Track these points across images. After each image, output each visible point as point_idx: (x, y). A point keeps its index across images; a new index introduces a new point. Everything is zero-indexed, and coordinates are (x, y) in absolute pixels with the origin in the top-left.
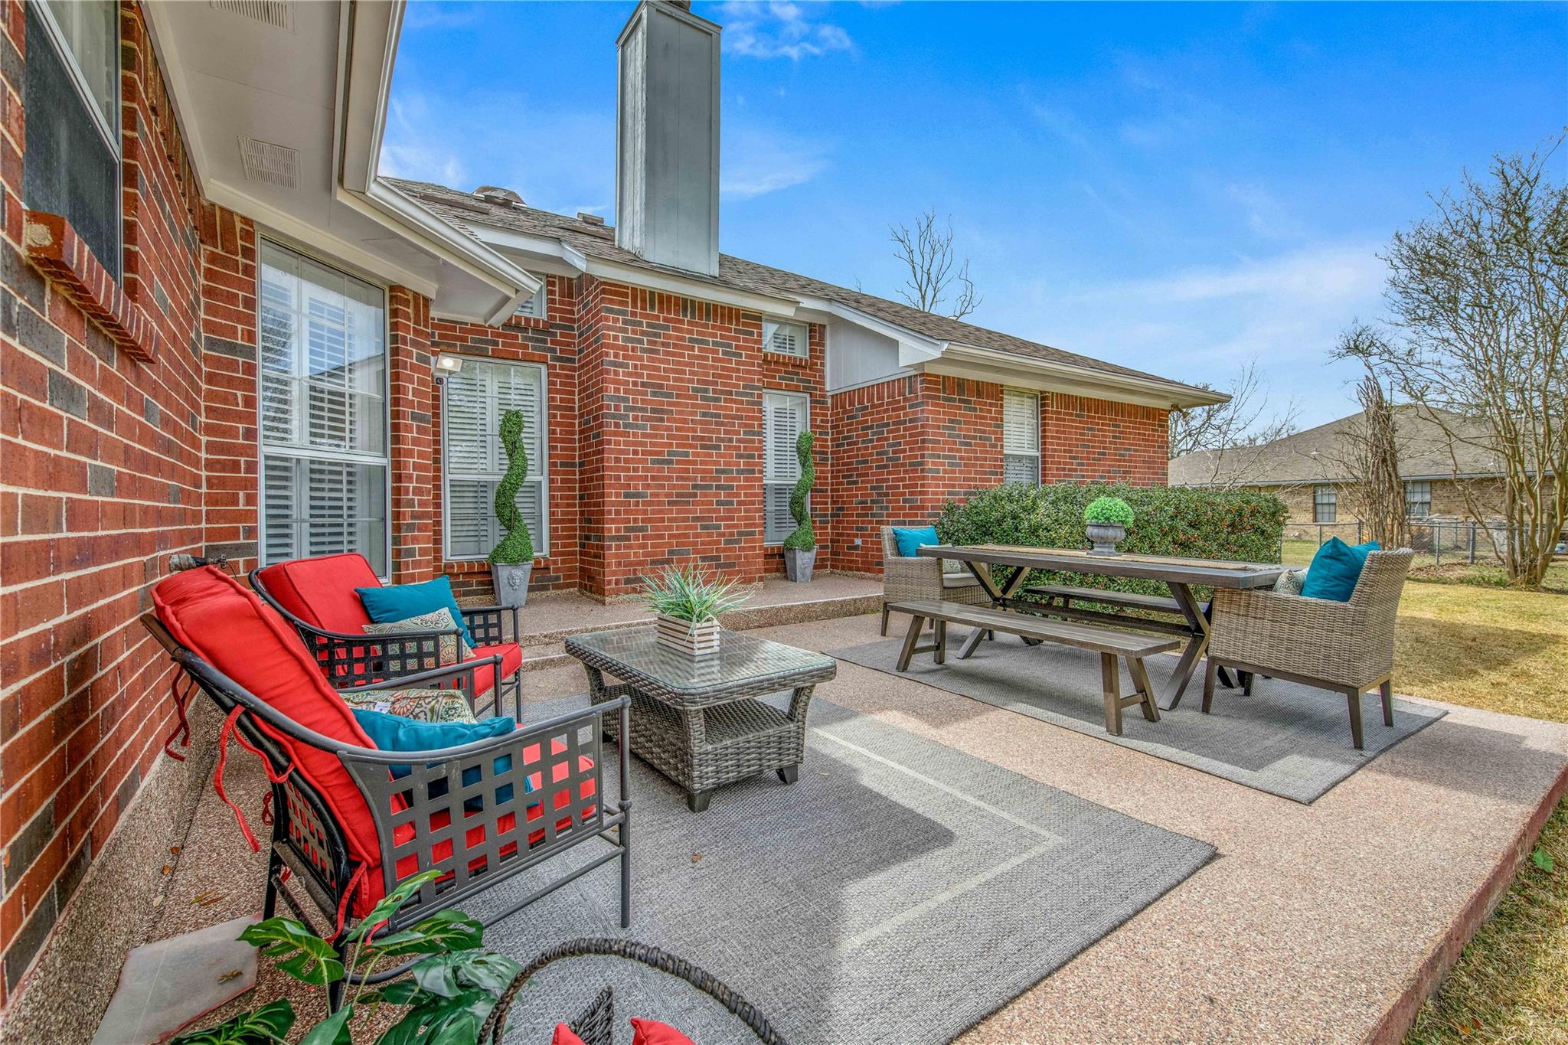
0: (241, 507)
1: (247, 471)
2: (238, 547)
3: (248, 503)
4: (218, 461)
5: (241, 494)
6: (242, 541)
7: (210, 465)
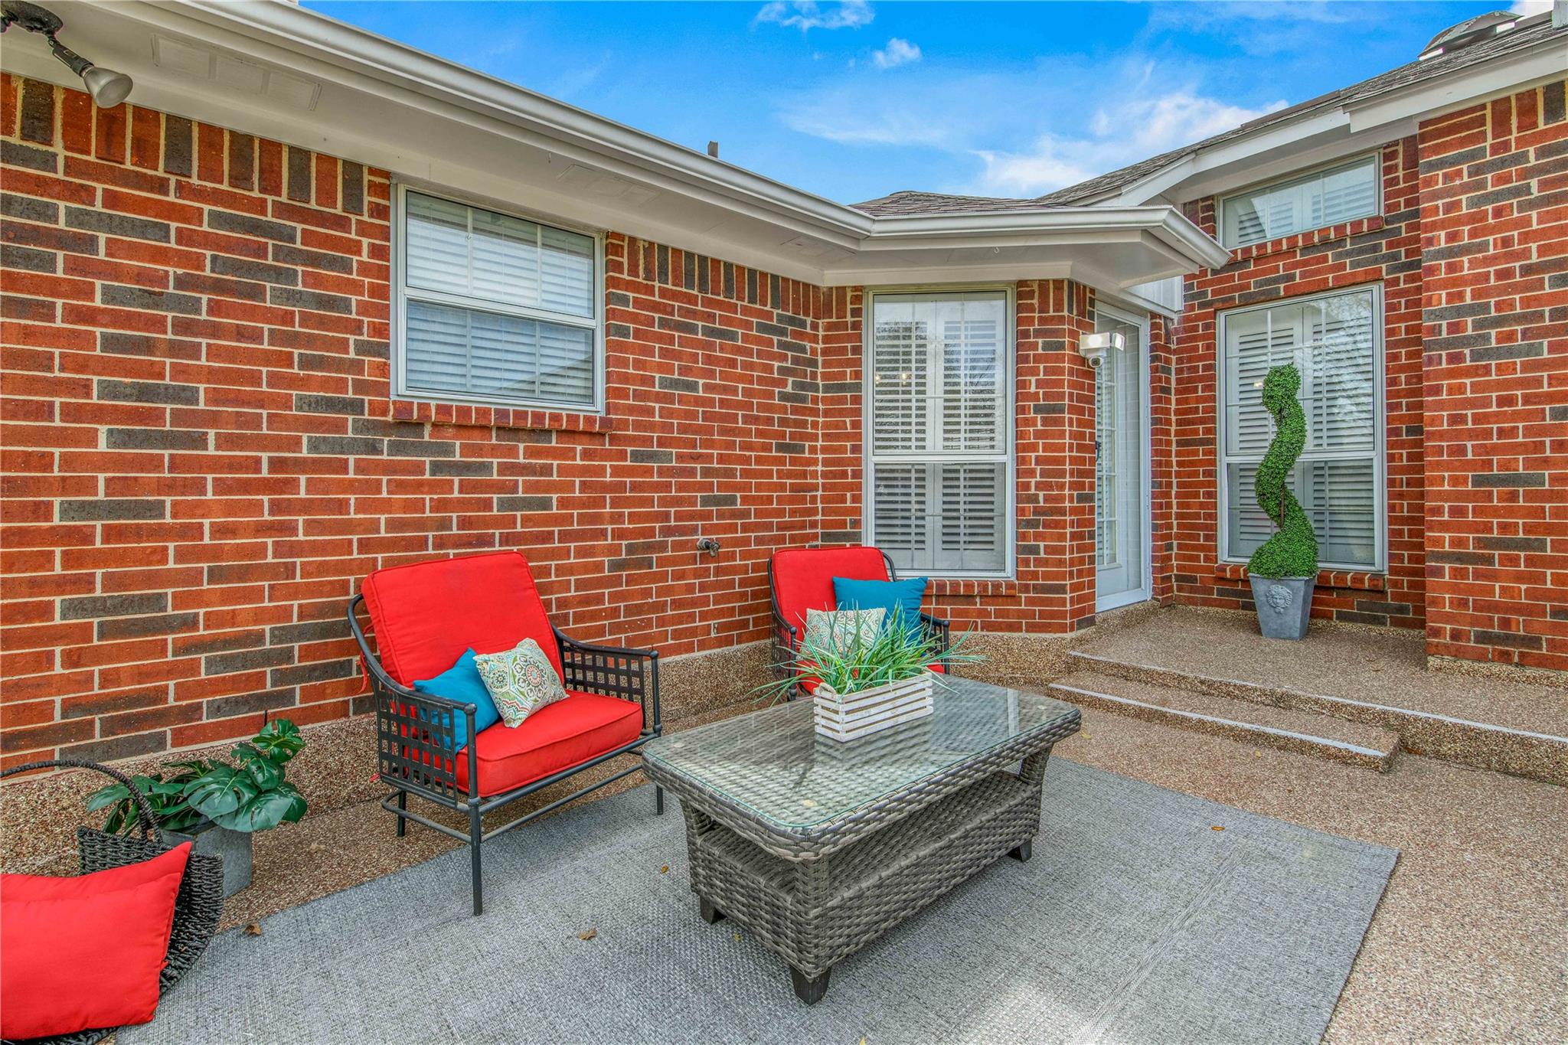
0: (848, 504)
1: (853, 477)
2: (845, 534)
3: (853, 501)
4: (831, 471)
5: (848, 494)
6: (849, 530)
7: (825, 475)
